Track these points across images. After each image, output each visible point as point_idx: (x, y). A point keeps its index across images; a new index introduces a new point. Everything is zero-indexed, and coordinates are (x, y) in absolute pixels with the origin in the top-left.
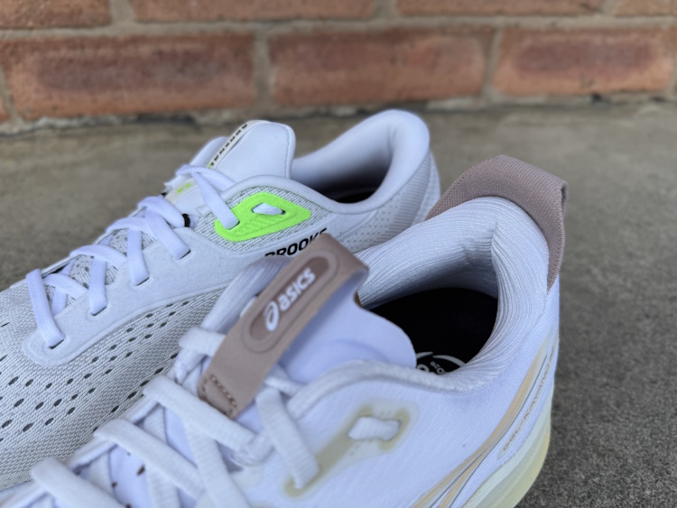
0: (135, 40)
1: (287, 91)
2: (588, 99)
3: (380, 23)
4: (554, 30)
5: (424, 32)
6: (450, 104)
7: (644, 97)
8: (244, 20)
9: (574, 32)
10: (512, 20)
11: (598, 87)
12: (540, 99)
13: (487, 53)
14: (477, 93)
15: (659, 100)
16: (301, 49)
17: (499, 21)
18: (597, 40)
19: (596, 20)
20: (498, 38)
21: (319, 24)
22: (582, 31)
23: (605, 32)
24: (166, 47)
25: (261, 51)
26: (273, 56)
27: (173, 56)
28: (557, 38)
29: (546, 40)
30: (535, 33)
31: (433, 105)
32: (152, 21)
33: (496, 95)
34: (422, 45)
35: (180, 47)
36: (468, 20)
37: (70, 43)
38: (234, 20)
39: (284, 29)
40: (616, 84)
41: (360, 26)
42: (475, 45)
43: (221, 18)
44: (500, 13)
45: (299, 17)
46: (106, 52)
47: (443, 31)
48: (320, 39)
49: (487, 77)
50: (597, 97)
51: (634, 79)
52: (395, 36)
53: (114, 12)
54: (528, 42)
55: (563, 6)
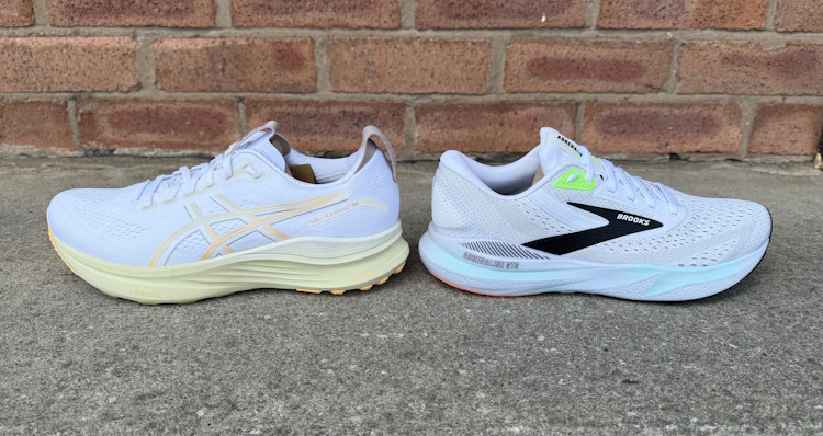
0: (330, 103)
1: (426, 142)
3: (492, 98)
4: (625, 104)
5: (524, 105)
7: (720, 157)
8: (400, 94)
9: (643, 105)
10: (592, 97)
11: (673, 148)
12: (624, 157)
13: (574, 121)
15: (734, 160)
16: (437, 114)
17: (581, 97)
18: (665, 111)
19: (661, 96)
20: (582, 109)
21: (449, 97)
22: (651, 104)
23: (672, 105)
24: (347, 109)
25: (410, 114)
26: (418, 120)
27: (353, 114)
28: (630, 109)
29: (621, 110)
30: (612, 105)
32: (342, 92)
34: (523, 113)
35: (357, 109)
36: (557, 96)
37: (290, 103)
38: (393, 93)
39: (426, 101)
40: (689, 147)
41: (478, 100)
43: (385, 92)
44: (580, 91)
45: (435, 93)
46: (311, 110)
47: (538, 103)
48: (450, 108)
50: (674, 156)
51: (704, 143)
52: (502, 107)
53: (319, 85)
54: (606, 112)
55: (631, 86)
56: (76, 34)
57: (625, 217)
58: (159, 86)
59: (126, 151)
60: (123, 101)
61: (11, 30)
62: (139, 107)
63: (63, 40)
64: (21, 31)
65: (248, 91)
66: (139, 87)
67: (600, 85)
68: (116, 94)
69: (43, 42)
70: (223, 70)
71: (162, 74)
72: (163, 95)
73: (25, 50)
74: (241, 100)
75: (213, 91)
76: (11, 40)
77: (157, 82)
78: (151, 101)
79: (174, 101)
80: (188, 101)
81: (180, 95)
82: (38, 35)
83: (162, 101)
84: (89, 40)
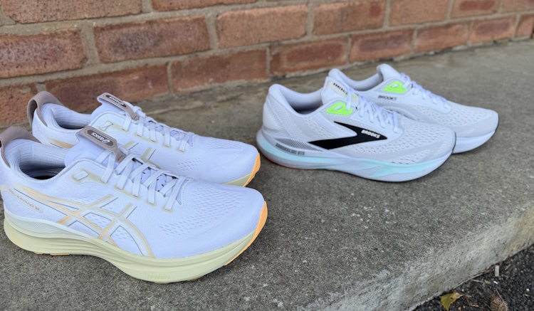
0: (387, 32)
1: (419, 47)
2: (492, 43)
3: (445, 22)
4: (486, 20)
5: (454, 24)
6: (458, 48)
7: (506, 40)
8: (414, 24)
9: (491, 20)
10: (476, 18)
11: (496, 38)
12: (480, 44)
13: (469, 29)
14: (465, 44)
15: (511, 41)
16: (425, 32)
17: (473, 18)
18: (496, 22)
19: (496, 15)
20: (472, 24)
21: (431, 23)
22: (493, 19)
23: (498, 19)
24: (393, 34)
25: (415, 34)
26: (418, 36)
27: (394, 37)
28: (487, 22)
29: (484, 23)
30: (481, 21)
31: (454, 49)
32: (393, 25)
33: (470, 44)
34: (455, 28)
36: (467, 19)
37: (372, 35)
38: (411, 24)
39: (422, 26)
40: (500, 37)
41: (440, 24)
42: (466, 26)
43: (409, 24)
44: (474, 16)
45: (427, 22)
46: (379, 37)
47: (460, 23)
48: (430, 28)
49: (468, 38)
50: (495, 42)
51: (505, 34)
52: (448, 26)
53: (385, 23)
54: (479, 25)
55: (489, 11)
56: (279, 5)
58: (314, 32)
59: (293, 74)
60: (296, 44)
61: (243, 6)
62: (303, 47)
63: (272, 10)
64: (249, 6)
65: (355, 30)
66: (305, 34)
67: (480, 12)
68: (294, 41)
69: (261, 11)
70: (346, 20)
71: (317, 25)
72: (316, 38)
73: (250, 17)
74: (351, 36)
75: (340, 32)
76: (242, 12)
77: (313, 31)
78: (309, 42)
79: (320, 41)
80: (327, 40)
81: (324, 37)
82: (258, 7)
83: (315, 42)
84: (285, 8)
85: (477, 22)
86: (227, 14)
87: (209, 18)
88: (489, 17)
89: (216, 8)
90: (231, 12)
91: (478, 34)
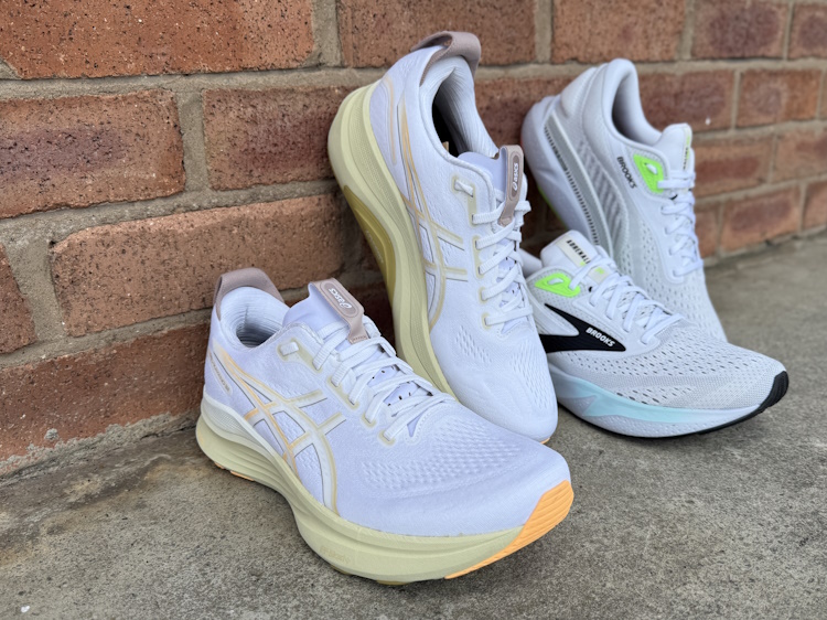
2: (764, 246)
4: (747, 199)
7: (788, 237)
10: (728, 196)
11: (769, 235)
12: (743, 251)
14: (714, 253)
15: (796, 238)
17: (723, 198)
18: (766, 201)
19: (764, 188)
20: (722, 210)
23: (770, 195)
28: (749, 204)
29: (745, 205)
30: (739, 202)
33: (723, 253)
40: (777, 231)
42: (711, 216)
44: (724, 192)
49: (719, 241)
50: (768, 242)
51: (783, 226)
54: (736, 210)
55: (751, 181)
56: (254, 199)
57: (594, 333)
58: (366, 264)
61: (138, 207)
63: (234, 213)
64: (158, 206)
66: (341, 270)
67: (736, 183)
69: (199, 220)
72: (371, 276)
73: (165, 237)
76: (139, 224)
77: (362, 259)
82: (189, 209)
83: (371, 286)
84: (275, 206)
85: (731, 204)
86: (86, 234)
87: (22, 252)
88: (753, 192)
89: (42, 221)
90: (100, 229)
91: (735, 229)
